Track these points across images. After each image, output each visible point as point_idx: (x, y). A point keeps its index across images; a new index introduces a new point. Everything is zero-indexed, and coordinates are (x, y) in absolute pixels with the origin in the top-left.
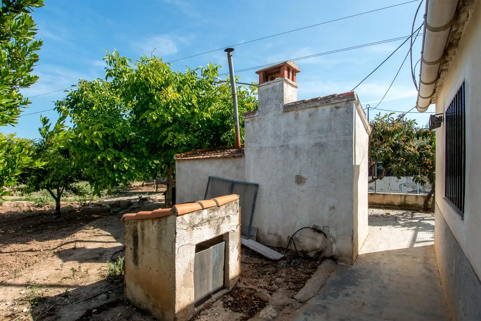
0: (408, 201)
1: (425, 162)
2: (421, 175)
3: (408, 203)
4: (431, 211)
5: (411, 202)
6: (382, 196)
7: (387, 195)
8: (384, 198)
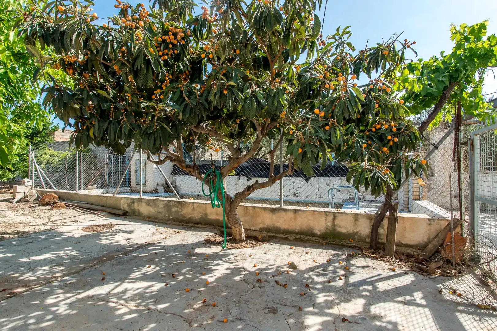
0: (340, 227)
1: (378, 126)
2: (369, 160)
3: (339, 229)
4: (386, 252)
5: (346, 228)
6: (290, 215)
7: (300, 212)
8: (295, 218)
